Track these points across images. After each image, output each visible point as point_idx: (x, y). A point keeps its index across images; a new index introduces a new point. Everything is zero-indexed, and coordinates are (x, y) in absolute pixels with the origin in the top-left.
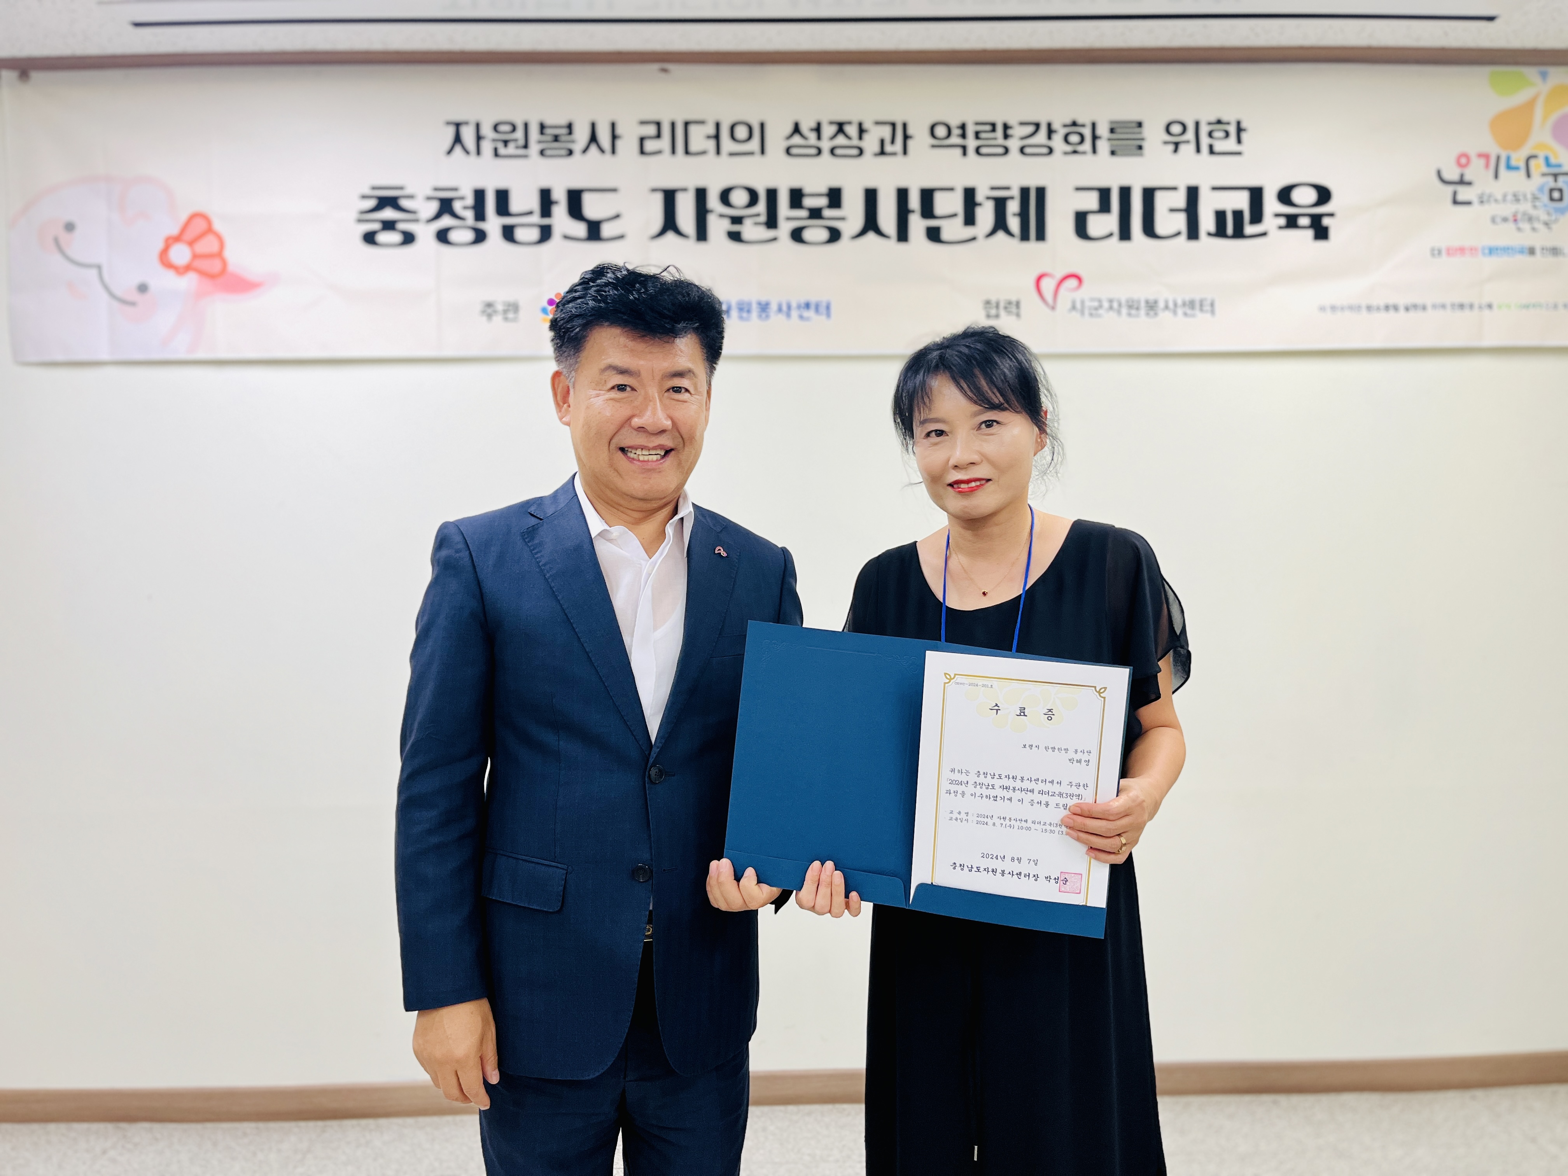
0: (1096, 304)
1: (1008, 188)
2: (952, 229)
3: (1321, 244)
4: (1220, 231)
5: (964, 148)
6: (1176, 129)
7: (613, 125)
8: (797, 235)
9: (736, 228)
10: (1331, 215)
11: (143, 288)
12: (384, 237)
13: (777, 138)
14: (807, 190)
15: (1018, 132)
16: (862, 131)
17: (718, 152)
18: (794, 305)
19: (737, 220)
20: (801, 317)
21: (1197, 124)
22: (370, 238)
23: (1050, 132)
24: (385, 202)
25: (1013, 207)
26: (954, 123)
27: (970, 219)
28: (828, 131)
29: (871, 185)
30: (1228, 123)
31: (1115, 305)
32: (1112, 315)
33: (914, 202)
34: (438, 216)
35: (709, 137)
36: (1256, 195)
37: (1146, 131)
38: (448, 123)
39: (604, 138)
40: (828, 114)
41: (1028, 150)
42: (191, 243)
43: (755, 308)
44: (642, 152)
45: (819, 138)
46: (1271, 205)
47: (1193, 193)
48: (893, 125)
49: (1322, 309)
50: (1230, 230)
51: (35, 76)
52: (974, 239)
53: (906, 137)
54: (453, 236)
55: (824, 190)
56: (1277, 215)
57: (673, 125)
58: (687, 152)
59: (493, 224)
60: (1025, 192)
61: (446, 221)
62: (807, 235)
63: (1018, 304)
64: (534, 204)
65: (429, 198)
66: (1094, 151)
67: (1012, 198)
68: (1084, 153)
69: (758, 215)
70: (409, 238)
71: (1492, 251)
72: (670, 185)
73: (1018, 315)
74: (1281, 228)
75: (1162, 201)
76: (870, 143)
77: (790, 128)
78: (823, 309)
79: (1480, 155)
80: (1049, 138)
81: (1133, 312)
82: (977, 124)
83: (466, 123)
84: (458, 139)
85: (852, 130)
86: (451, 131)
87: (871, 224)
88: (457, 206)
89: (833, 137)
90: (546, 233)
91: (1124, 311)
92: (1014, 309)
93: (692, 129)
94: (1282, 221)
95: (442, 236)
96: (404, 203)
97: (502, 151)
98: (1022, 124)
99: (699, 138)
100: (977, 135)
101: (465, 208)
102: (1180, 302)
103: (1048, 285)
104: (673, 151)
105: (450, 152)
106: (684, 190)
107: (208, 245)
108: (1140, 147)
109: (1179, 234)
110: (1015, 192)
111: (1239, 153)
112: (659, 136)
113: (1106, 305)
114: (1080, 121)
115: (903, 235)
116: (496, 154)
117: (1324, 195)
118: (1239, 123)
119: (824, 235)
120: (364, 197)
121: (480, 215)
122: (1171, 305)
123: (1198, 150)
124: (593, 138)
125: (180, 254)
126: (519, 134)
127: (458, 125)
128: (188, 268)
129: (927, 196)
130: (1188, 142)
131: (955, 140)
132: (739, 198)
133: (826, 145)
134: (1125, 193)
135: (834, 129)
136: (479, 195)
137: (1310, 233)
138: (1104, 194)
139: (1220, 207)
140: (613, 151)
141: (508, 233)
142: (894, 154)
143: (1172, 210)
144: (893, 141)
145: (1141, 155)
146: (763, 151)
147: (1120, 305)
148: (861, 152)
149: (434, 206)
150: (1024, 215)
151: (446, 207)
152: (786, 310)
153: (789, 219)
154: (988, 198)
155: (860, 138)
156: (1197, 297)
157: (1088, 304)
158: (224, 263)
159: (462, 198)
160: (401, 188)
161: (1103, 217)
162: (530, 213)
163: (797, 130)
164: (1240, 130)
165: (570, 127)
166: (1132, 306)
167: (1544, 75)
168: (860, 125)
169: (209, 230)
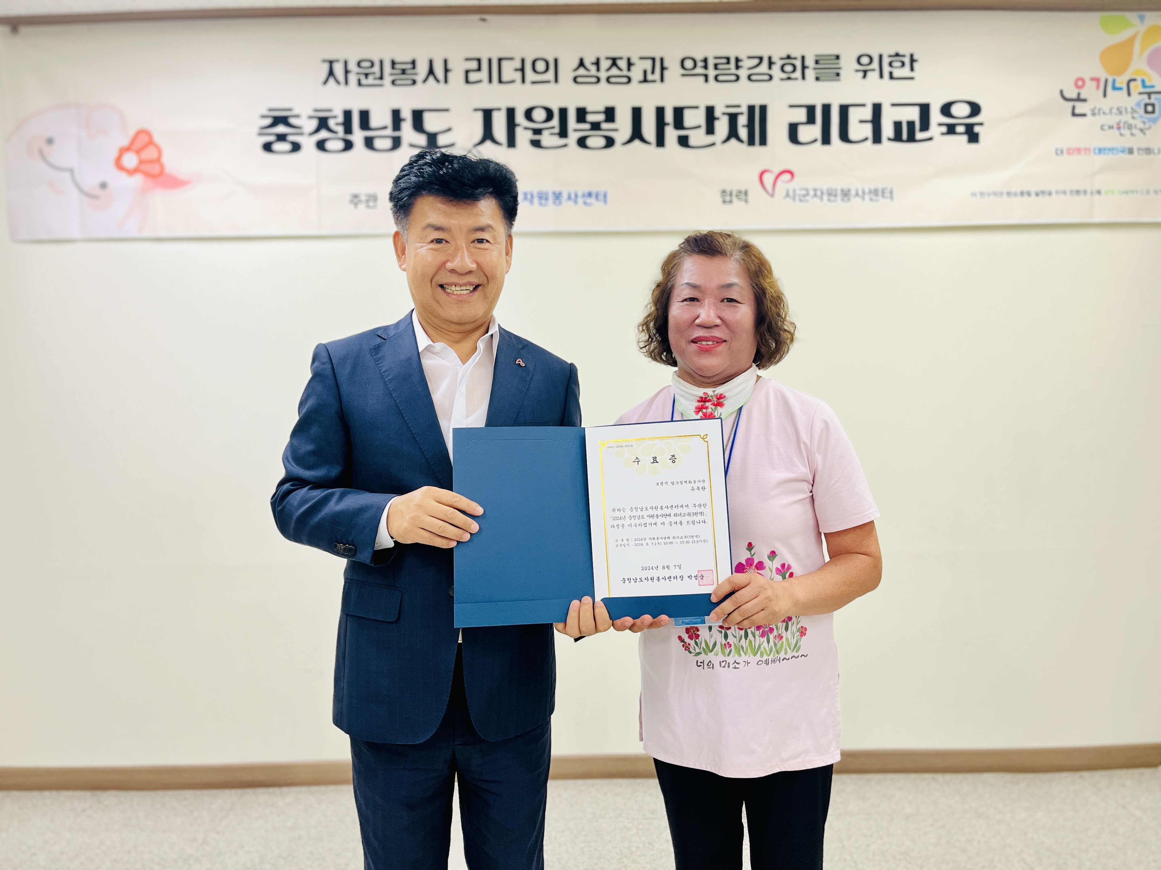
0: (804, 192)
1: (739, 106)
2: (698, 137)
3: (973, 146)
4: (898, 137)
5: (706, 76)
6: (865, 60)
7: (446, 62)
8: (582, 143)
9: (536, 137)
10: (981, 124)
11: (103, 186)
12: (278, 146)
13: (566, 72)
14: (589, 109)
15: (747, 63)
16: (630, 64)
17: (523, 81)
18: (580, 194)
19: (537, 132)
20: (585, 203)
21: (881, 57)
22: (267, 147)
23: (771, 63)
24: (278, 120)
25: (743, 120)
26: (699, 57)
27: (710, 130)
28: (605, 64)
29: (637, 104)
30: (904, 56)
31: (819, 193)
32: (817, 200)
33: (669, 117)
34: (317, 130)
35: (516, 70)
36: (925, 109)
37: (843, 62)
38: (324, 61)
39: (439, 71)
40: (605, 52)
41: (753, 77)
42: (138, 152)
43: (551, 196)
44: (467, 81)
45: (598, 70)
46: (936, 117)
47: (877, 109)
48: (654, 60)
49: (974, 194)
50: (905, 136)
51: (24, 30)
52: (713, 144)
53: (663, 69)
54: (329, 145)
55: (602, 109)
56: (940, 125)
57: (490, 61)
58: (500, 81)
59: (358, 136)
60: (751, 109)
61: (323, 134)
62: (589, 142)
63: (746, 193)
64: (388, 120)
65: (311, 117)
66: (803, 78)
67: (742, 114)
68: (796, 79)
69: (553, 128)
70: (296, 147)
71: (1101, 151)
72: (488, 106)
73: (746, 201)
74: (943, 134)
75: (854, 115)
76: (636, 74)
77: (576, 63)
78: (601, 197)
79: (1093, 79)
80: (770, 68)
81: (832, 198)
82: (716, 58)
83: (337, 61)
84: (331, 73)
85: (623, 64)
86: (326, 67)
87: (637, 134)
88: (331, 123)
89: (608, 70)
90: (397, 143)
91: (825, 197)
92: (743, 197)
93: (504, 63)
94: (944, 129)
95: (321, 145)
96: (293, 121)
97: (364, 81)
98: (750, 58)
99: (509, 71)
100: (716, 66)
101: (337, 124)
102: (867, 191)
103: (768, 179)
104: (490, 81)
105: (325, 82)
106: (499, 109)
107: (150, 153)
108: (838, 75)
109: (866, 139)
110: (744, 109)
111: (912, 78)
112: (479, 69)
113: (812, 193)
114: (793, 55)
115: (660, 142)
116: (360, 84)
117: (975, 109)
118: (912, 56)
119: (602, 142)
120: (264, 117)
121: (348, 130)
122: (860, 193)
123: (881, 76)
124: (431, 72)
125: (130, 160)
126: (376, 69)
127: (331, 62)
128: (136, 170)
129: (679, 112)
130: (873, 70)
131: (699, 70)
132: (539, 115)
133: (603, 75)
134: (827, 109)
135: (609, 63)
136: (348, 115)
137: (965, 138)
138: (811, 110)
139: (898, 119)
140: (446, 81)
141: (369, 143)
142: (654, 81)
143: (861, 122)
144: (653, 72)
145: (839, 80)
146: (556, 80)
147: (822, 193)
148: (629, 80)
149: (314, 124)
150: (750, 126)
151: (323, 123)
152: (573, 198)
153: (576, 130)
154: (724, 114)
155: (629, 70)
156: (880, 187)
157: (798, 192)
158: (162, 167)
159: (335, 117)
160: (290, 110)
161: (810, 127)
162: (385, 128)
163: (581, 64)
164: (912, 60)
165: (413, 63)
166: (831, 194)
167: (1143, 18)
168: (629, 60)
169: (151, 142)
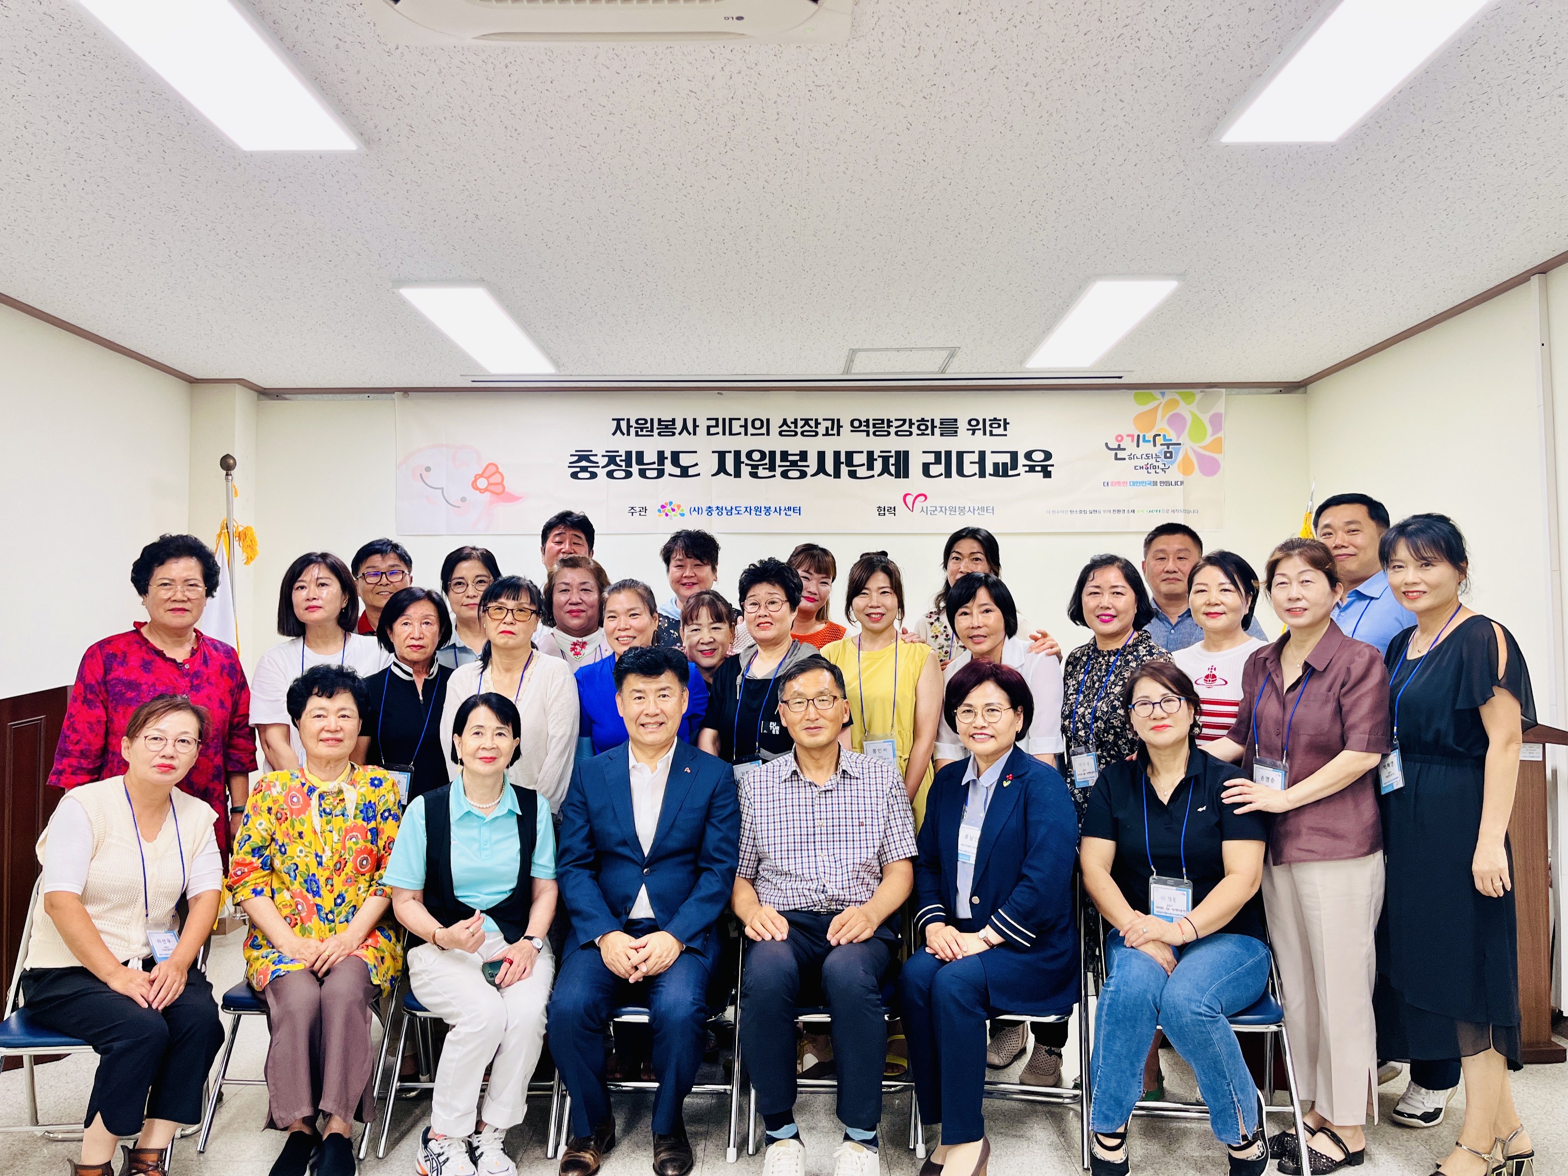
0: (934, 510)
1: (890, 452)
2: (862, 472)
3: (1047, 480)
4: (996, 474)
5: (867, 432)
6: (974, 423)
7: (695, 420)
9: (754, 471)
10: (1053, 465)
11: (463, 500)
12: (581, 475)
13: (775, 427)
14: (790, 452)
15: (895, 424)
17: (746, 434)
18: (783, 508)
19: (755, 467)
20: (786, 514)
21: (984, 420)
22: (574, 475)
23: (911, 424)
24: (581, 458)
25: (892, 461)
26: (863, 420)
27: (870, 467)
28: (800, 423)
29: (821, 450)
30: (1000, 420)
31: (943, 510)
32: (942, 515)
34: (608, 465)
35: (742, 426)
36: (1014, 455)
37: (959, 424)
38: (614, 419)
39: (690, 427)
40: (801, 414)
41: (899, 433)
42: (487, 478)
43: (763, 510)
44: (709, 433)
45: (796, 427)
46: (1022, 460)
47: (982, 454)
48: (833, 421)
49: (1048, 512)
50: (1001, 473)
51: (412, 395)
52: (873, 476)
53: (839, 427)
54: (616, 474)
55: (798, 452)
56: (1024, 466)
57: (724, 420)
58: (731, 434)
59: (635, 469)
60: (898, 454)
61: (612, 467)
62: (790, 474)
63: (894, 509)
64: (655, 459)
65: (603, 456)
66: (933, 434)
67: (892, 456)
68: (928, 434)
69: (766, 464)
71: (1134, 484)
72: (722, 450)
73: (894, 514)
74: (1027, 472)
75: (967, 458)
76: (821, 430)
77: (782, 422)
78: (797, 510)
79: (1128, 436)
80: (910, 427)
81: (953, 514)
82: (875, 420)
83: (623, 419)
84: (618, 427)
85: (812, 423)
86: (615, 423)
87: (821, 469)
88: (618, 460)
89: (803, 427)
90: (661, 473)
91: (948, 513)
92: (892, 511)
93: (733, 422)
94: (1027, 469)
95: (610, 475)
96: (592, 458)
97: (640, 433)
98: (896, 420)
99: (736, 427)
100: (874, 425)
101: (622, 460)
102: (976, 509)
103: (909, 500)
104: (724, 434)
105: (614, 434)
106: (730, 452)
107: (496, 479)
108: (956, 432)
109: (975, 474)
110: (893, 454)
111: (1005, 435)
112: (717, 426)
113: (939, 509)
114: (926, 418)
115: (837, 475)
116: (637, 434)
117: (1048, 456)
118: (1007, 420)
119: (798, 474)
120: (572, 455)
121: (629, 464)
122: (972, 510)
123: (985, 434)
124: (685, 427)
125: (482, 483)
126: (649, 425)
127: (618, 421)
128: (486, 490)
129: (850, 455)
130: (979, 430)
131: (863, 428)
132: (756, 456)
133: (799, 430)
134: (948, 454)
135: (803, 422)
136: (629, 454)
137: (1041, 475)
138: (938, 454)
139: (996, 461)
140: (695, 433)
141: (642, 473)
142: (833, 435)
143: (971, 463)
144: (832, 429)
145: (956, 436)
146: (768, 433)
147: (946, 509)
148: (817, 434)
149: (606, 460)
150: (897, 465)
151: (612, 460)
152: (778, 511)
153: (780, 466)
154: (880, 456)
156: (985, 506)
157: (930, 509)
158: (504, 488)
159: (620, 456)
160: (591, 451)
161: (937, 466)
162: (654, 463)
163: (785, 422)
165: (673, 420)
166: (952, 511)
167: (1163, 394)
168: (816, 420)
169: (497, 471)
